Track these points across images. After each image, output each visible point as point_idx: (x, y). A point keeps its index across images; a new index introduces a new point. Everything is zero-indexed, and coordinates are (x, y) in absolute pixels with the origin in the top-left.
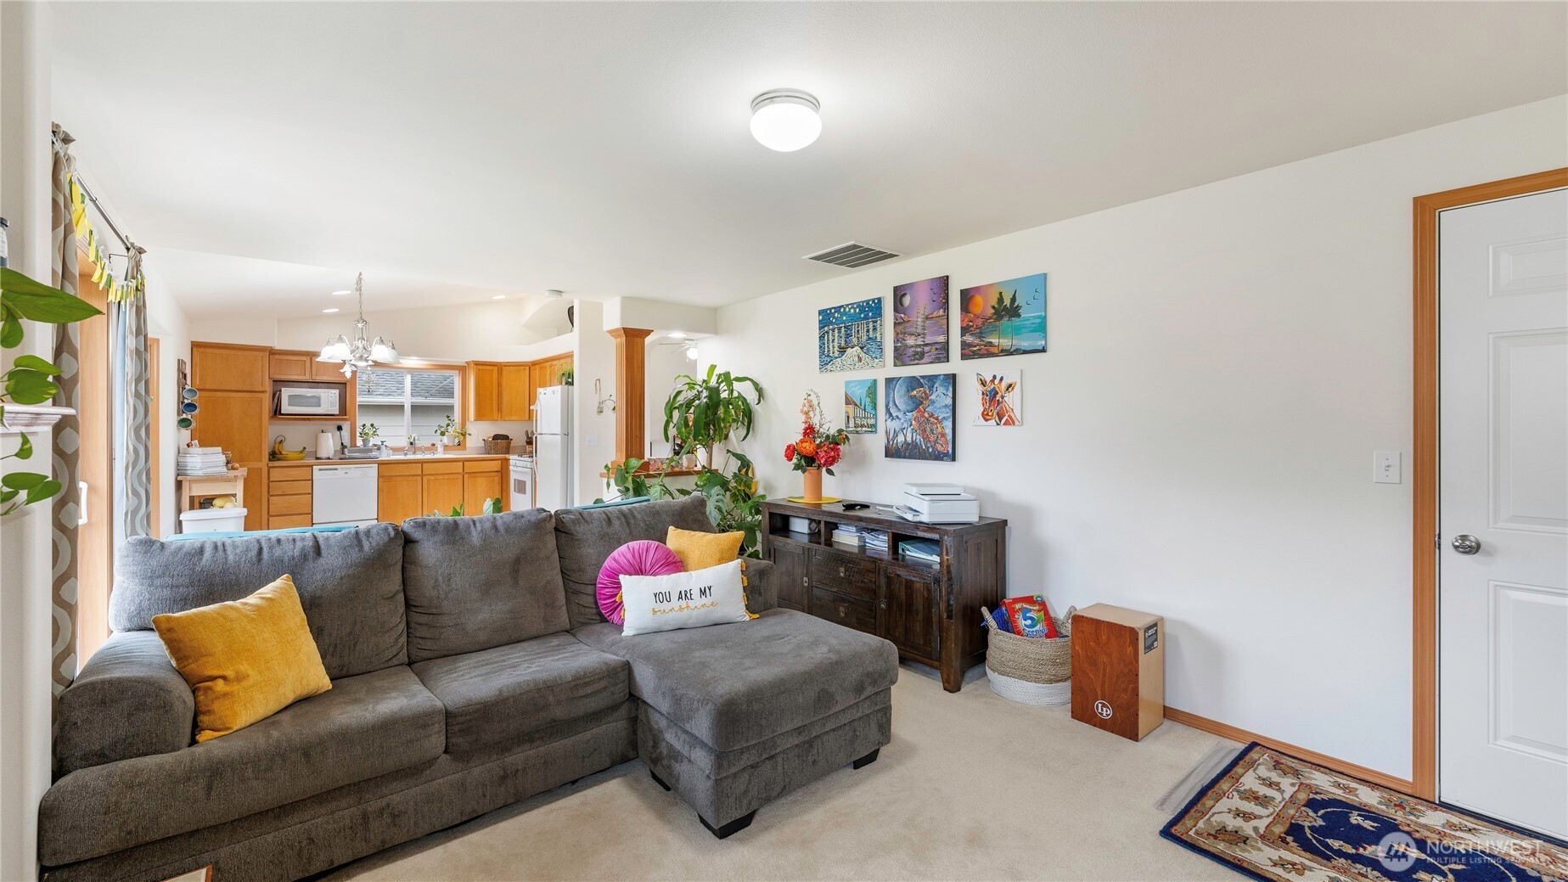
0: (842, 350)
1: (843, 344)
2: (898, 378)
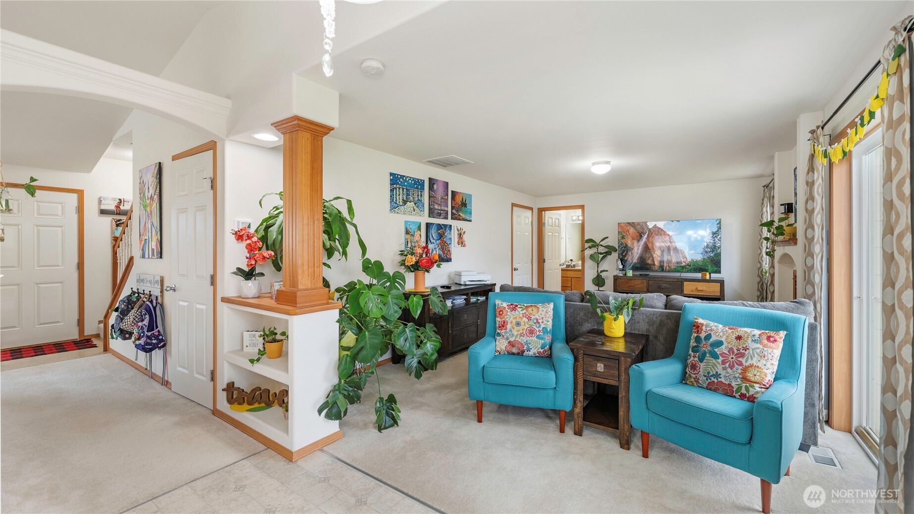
1: (405, 199)
2: (432, 223)
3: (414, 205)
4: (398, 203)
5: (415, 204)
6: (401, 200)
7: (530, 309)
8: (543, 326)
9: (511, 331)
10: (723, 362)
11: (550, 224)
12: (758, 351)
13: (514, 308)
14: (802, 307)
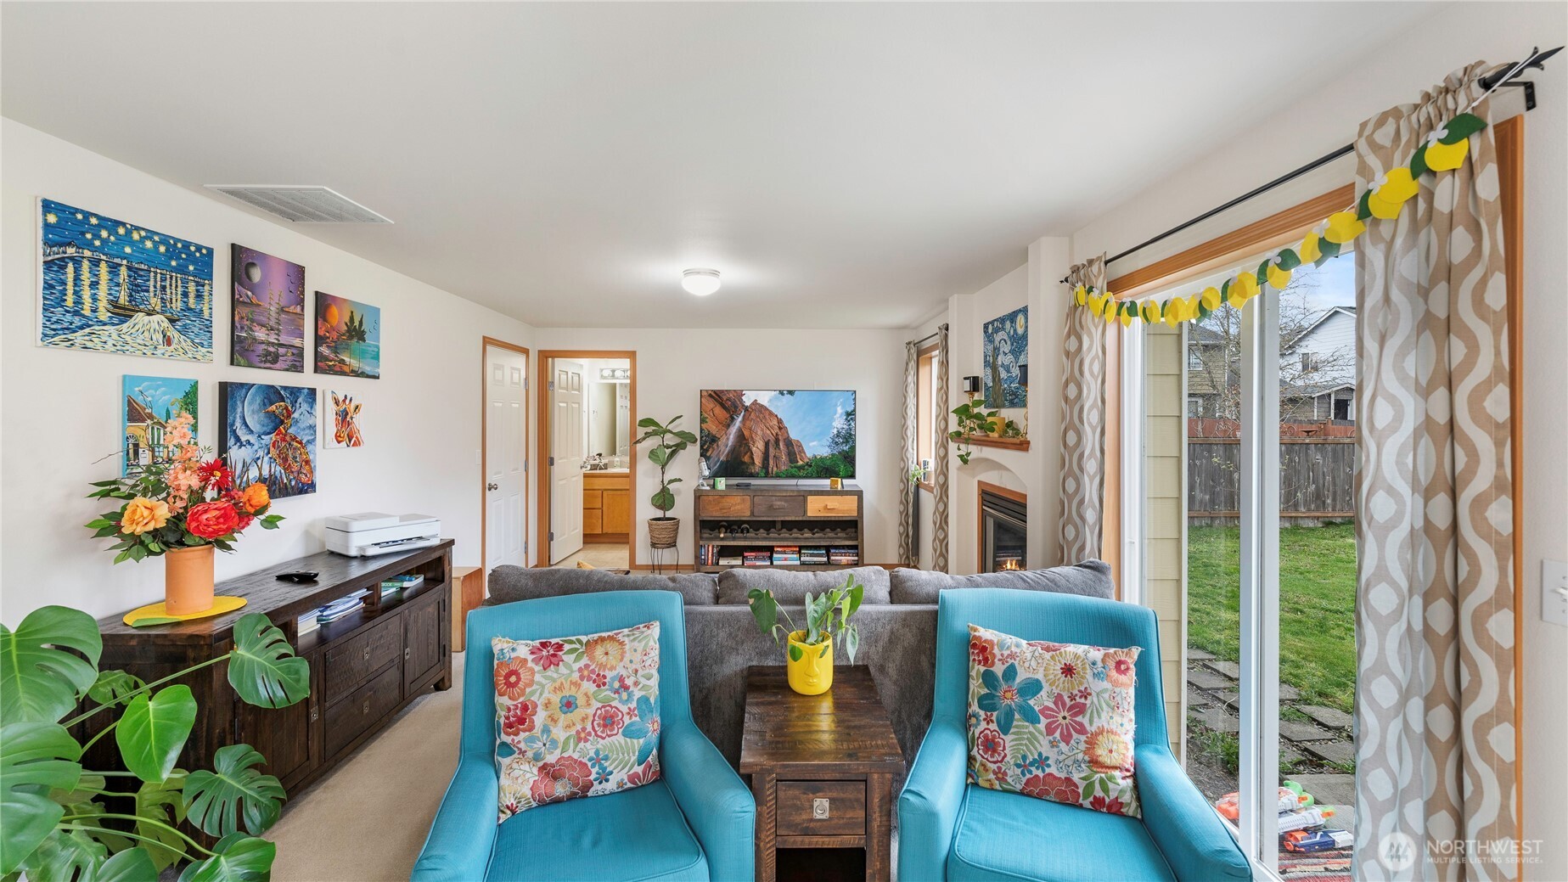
0: (122, 313)
1: (123, 299)
2: (242, 385)
3: (166, 324)
5: (172, 321)
6: (103, 304)
7: (599, 651)
8: (637, 694)
9: (546, 730)
10: (1050, 730)
11: (563, 383)
12: (1106, 696)
13: (550, 654)
14: (1103, 578)
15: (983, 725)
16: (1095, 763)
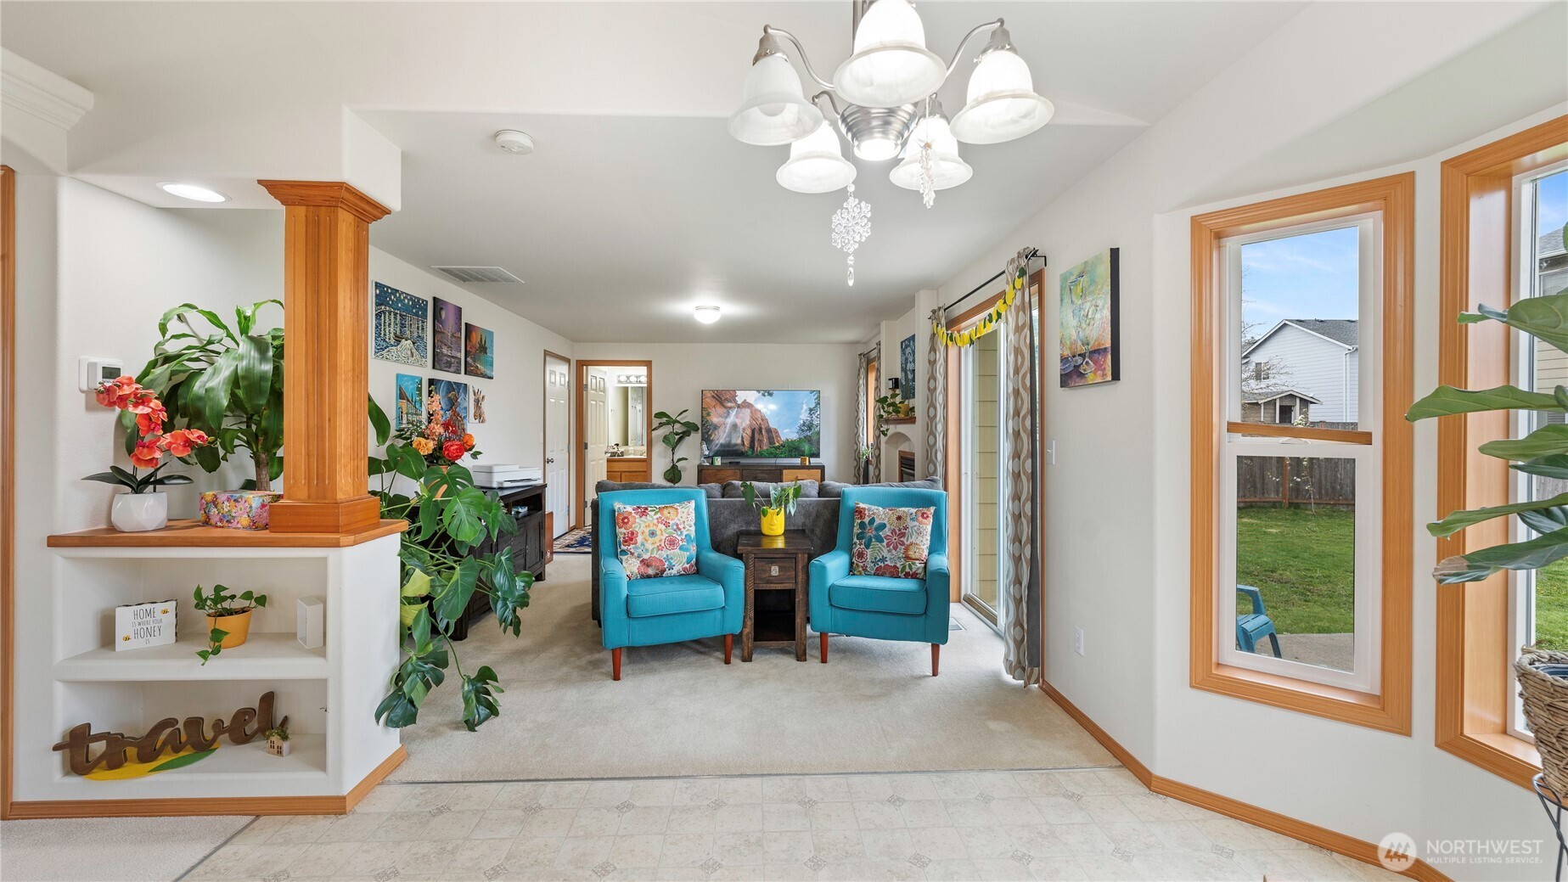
1: (398, 333)
2: (439, 380)
3: (412, 345)
4: (387, 340)
5: (414, 343)
6: (392, 335)
7: (665, 512)
8: (685, 533)
9: (643, 544)
10: (888, 545)
11: (594, 387)
12: (916, 528)
13: (644, 513)
14: (935, 485)
15: (858, 546)
16: (907, 558)
